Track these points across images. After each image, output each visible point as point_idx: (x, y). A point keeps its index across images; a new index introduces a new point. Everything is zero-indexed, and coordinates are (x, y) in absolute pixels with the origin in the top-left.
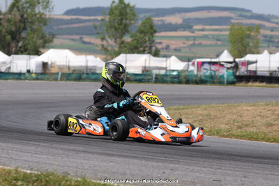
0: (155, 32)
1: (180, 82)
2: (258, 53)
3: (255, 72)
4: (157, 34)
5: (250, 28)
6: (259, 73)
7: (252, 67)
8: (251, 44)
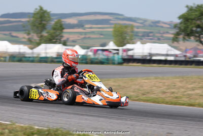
0: (63, 29)
1: (87, 63)
2: (133, 43)
3: (132, 56)
4: (65, 31)
5: (126, 27)
6: (135, 57)
7: (130, 53)
8: (128, 38)
